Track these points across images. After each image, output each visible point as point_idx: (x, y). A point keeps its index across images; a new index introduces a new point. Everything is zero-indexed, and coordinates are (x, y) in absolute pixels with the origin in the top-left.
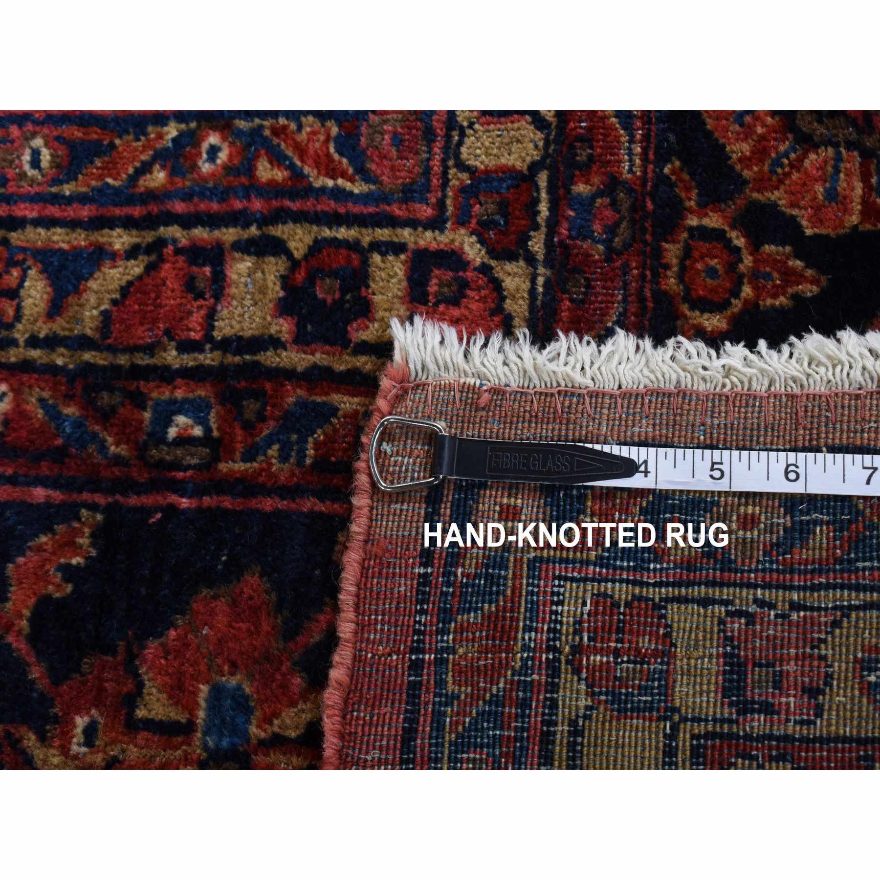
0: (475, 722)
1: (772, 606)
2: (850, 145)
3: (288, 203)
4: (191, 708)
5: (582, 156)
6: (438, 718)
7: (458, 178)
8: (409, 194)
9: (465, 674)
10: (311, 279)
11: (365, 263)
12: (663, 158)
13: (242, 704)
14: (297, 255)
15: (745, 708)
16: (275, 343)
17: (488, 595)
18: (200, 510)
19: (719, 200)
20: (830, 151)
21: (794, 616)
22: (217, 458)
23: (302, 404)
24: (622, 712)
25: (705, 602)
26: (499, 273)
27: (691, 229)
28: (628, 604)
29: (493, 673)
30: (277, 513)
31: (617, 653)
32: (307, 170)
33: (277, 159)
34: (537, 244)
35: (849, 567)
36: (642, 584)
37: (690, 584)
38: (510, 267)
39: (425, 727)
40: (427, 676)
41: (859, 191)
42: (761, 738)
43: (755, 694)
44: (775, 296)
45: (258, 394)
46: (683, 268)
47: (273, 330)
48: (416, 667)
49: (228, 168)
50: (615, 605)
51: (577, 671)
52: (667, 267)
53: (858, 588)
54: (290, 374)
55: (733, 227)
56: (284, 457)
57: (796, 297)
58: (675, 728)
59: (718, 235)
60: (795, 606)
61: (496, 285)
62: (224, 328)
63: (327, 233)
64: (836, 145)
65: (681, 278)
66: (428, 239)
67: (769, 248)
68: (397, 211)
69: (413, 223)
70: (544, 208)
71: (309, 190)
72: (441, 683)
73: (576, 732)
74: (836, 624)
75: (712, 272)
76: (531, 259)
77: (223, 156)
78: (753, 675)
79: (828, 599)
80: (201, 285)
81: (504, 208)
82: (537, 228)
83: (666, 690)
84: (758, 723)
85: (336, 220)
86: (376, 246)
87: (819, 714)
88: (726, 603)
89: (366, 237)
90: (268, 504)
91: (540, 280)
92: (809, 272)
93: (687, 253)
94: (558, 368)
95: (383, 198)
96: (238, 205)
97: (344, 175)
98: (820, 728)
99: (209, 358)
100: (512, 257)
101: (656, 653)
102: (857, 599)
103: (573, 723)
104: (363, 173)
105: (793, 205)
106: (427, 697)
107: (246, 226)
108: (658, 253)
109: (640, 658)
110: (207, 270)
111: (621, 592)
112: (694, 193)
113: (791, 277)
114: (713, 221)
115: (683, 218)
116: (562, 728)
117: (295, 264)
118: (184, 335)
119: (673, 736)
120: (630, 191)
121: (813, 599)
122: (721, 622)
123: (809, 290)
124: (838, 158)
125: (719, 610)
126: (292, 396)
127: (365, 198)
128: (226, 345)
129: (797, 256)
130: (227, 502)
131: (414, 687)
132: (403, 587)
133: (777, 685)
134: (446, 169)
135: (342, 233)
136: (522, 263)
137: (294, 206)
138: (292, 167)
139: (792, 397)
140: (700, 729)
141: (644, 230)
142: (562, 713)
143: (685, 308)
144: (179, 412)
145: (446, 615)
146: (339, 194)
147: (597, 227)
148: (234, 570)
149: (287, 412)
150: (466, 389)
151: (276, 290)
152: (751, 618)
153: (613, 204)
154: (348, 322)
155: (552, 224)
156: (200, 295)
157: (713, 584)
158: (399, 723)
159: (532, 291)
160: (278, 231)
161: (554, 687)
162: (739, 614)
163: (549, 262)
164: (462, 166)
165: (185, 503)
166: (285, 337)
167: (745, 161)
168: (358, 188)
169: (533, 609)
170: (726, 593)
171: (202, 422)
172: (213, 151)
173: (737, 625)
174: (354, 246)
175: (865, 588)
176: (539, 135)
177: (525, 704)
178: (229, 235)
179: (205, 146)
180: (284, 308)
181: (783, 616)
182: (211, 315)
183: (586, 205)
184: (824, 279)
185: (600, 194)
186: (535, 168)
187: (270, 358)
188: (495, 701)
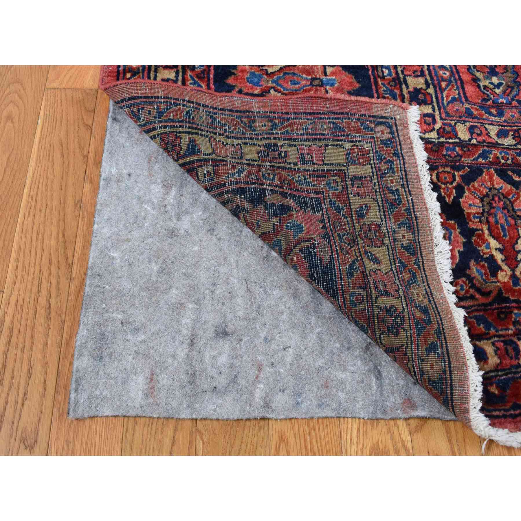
0: (338, 126)
1: (375, 186)
2: (483, 210)
3: (438, 88)
4: (330, 75)
5: (465, 149)
6: (338, 118)
7: (453, 123)
8: (447, 113)
9: (348, 124)
10: (422, 93)
11: (429, 104)
12: (469, 167)
13: (332, 85)
14: (427, 91)
15: (352, 180)
16: (408, 88)
17: (365, 128)
18: (369, 75)
19: (462, 179)
20: (481, 205)
21: (374, 190)
22: (381, 78)
23: (396, 93)
24: (346, 155)
25: (372, 172)
26: (434, 132)
27: (454, 173)
28: (369, 157)
29: (349, 129)
30: (372, 89)
31: (358, 154)
32: (446, 91)
33: (447, 86)
34: (442, 140)
35: (387, 202)
36: (374, 159)
37: (376, 169)
38: (436, 134)
39: (335, 116)
40: (346, 116)
41: (473, 212)
42: (346, 184)
43: (355, 182)
44: (443, 192)
45: (396, 85)
46: (445, 172)
47: (410, 87)
48: (347, 114)
49: (442, 77)
50: (368, 154)
51: (353, 146)
52: (444, 168)
53: (382, 204)
54: (401, 91)
55: (457, 183)
56: (384, 91)
57: (444, 197)
58: (345, 166)
59: (454, 180)
60: (376, 191)
61: (431, 131)
62: (408, 78)
63: (434, 96)
64: (483, 206)
65: (443, 171)
66: (438, 118)
67: (454, 191)
68: (442, 110)
69: (440, 114)
70: (450, 141)
71: (442, 93)
72: (345, 119)
73: (340, 146)
74: (374, 199)
75: (446, 178)
76: (438, 138)
77: (444, 75)
78: (359, 182)
79: (379, 197)
80: (416, 73)
81: (449, 132)
82: (446, 139)
83: (352, 164)
84: (349, 183)
85: (437, 98)
86: (433, 106)
87: (354, 196)
88: (373, 177)
89: (435, 104)
90: (374, 87)
91: (434, 140)
92: (451, 200)
93: (448, 173)
94: (416, 140)
95: (444, 108)
96: (435, 78)
97: (447, 99)
98: (351, 196)
99: (401, 76)
100: (438, 134)
101: (359, 162)
102: (380, 203)
103: (342, 145)
104: (448, 103)
105: (466, 197)
106: (342, 116)
107: (431, 80)
108: (446, 166)
109: (358, 159)
110: (419, 74)
111: (371, 155)
112: (462, 174)
113: (449, 196)
114: (458, 179)
115: (457, 171)
116: (340, 143)
117: (425, 90)
118: (405, 71)
119: (343, 166)
120: (460, 160)
121: (378, 194)
122: (369, 176)
123: (447, 200)
124: (479, 207)
125: (371, 175)
126: (397, 92)
127: (443, 104)
128: (404, 79)
129: (454, 197)
130: (372, 80)
131: (343, 114)
132: (363, 111)
133: (358, 187)
134: (454, 120)
135: (434, 99)
136: (437, 136)
137: (438, 89)
138: (446, 89)
139: (422, 189)
140: (346, 171)
141: (451, 163)
142: (344, 143)
143: (436, 172)
144: (389, 71)
145: (359, 120)
146: (443, 98)
147: (449, 153)
148: (359, 82)
149: (393, 91)
150: (407, 121)
151: (419, 87)
152: (371, 181)
153: (455, 156)
154: (415, 101)
155: (448, 143)
156: (414, 73)
157: (377, 174)
158: (335, 111)
159: (431, 138)
160: (431, 86)
161: (348, 141)
162: (372, 179)
163: (439, 142)
164: (456, 124)
165: (370, 73)
166: (409, 90)
167: (473, 186)
168: (445, 103)
169: (363, 137)
170: (375, 177)
171: (388, 75)
172: (445, 74)
173: (369, 179)
174: (432, 102)
175: (383, 205)
176: (467, 140)
177: (344, 136)
178: (428, 78)
179: (446, 72)
180: (415, 89)
181: (373, 188)
182: (410, 76)
183: (454, 150)
184: (450, 203)
185: (457, 153)
186: (459, 139)
187: (404, 86)
188: (344, 130)
